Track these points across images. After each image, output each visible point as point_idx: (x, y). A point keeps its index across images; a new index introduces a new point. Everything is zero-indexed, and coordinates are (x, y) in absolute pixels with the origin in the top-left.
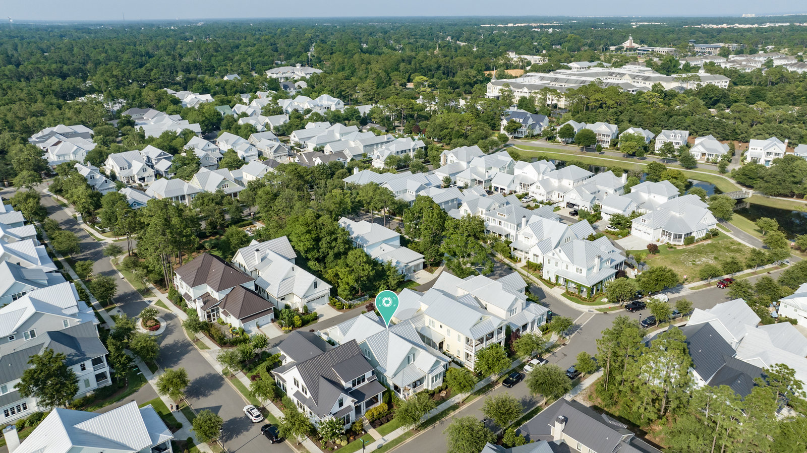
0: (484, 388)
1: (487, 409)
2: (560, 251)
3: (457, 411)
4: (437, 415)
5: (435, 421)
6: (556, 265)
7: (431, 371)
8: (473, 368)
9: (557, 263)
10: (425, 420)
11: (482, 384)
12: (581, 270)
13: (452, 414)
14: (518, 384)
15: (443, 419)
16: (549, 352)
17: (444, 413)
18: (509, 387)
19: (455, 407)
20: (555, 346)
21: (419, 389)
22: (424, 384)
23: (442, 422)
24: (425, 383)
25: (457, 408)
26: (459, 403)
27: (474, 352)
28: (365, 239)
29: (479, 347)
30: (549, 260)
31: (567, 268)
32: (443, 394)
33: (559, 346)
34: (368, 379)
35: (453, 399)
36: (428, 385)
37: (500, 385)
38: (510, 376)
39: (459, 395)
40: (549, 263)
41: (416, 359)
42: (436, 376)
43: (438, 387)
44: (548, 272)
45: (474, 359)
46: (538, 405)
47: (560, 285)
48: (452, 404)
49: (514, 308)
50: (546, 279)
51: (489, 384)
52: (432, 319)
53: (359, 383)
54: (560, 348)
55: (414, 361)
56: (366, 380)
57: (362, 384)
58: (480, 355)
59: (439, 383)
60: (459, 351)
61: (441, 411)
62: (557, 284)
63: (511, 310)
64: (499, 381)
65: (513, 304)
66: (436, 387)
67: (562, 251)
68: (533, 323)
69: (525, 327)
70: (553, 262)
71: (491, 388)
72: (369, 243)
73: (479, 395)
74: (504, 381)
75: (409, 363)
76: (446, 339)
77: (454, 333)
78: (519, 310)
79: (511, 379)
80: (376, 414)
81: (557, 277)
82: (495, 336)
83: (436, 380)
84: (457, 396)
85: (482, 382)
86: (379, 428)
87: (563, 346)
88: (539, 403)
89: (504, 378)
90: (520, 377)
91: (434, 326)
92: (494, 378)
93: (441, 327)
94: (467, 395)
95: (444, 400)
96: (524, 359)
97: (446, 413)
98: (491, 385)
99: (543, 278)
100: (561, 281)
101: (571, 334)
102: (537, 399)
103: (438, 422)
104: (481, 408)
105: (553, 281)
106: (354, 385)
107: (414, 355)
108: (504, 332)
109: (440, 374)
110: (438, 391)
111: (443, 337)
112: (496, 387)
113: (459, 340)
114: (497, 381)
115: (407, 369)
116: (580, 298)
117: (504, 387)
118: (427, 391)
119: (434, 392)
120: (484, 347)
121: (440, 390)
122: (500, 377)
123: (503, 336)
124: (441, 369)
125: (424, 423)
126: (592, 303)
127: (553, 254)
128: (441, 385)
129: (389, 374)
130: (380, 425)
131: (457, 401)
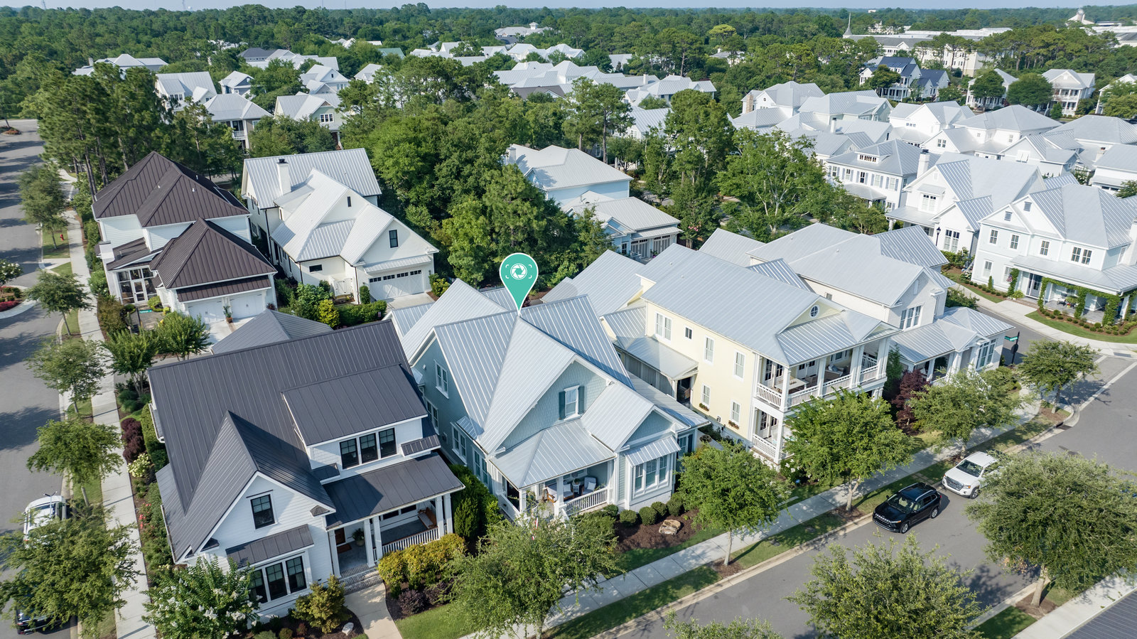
0: (810, 523)
1: (821, 597)
2: (1028, 207)
3: (708, 592)
4: (633, 598)
5: (623, 620)
6: (1014, 245)
7: (631, 446)
8: (777, 460)
9: (1015, 239)
10: (587, 610)
11: (805, 510)
12: (1087, 253)
13: (689, 598)
14: (929, 522)
15: (652, 615)
16: (1019, 441)
17: (661, 593)
18: (898, 529)
19: (702, 577)
20: (1033, 427)
21: (588, 506)
22: (608, 487)
23: (647, 627)
24: (611, 486)
25: (710, 582)
26: (719, 564)
27: (783, 407)
28: (547, 177)
29: (801, 398)
30: (994, 234)
31: (1044, 251)
32: (669, 528)
33: (1047, 428)
34: (408, 448)
35: (699, 548)
36: (621, 495)
37: (866, 520)
38: (899, 495)
39: (723, 539)
40: (993, 240)
41: (591, 408)
42: (651, 465)
43: (655, 506)
44: (988, 265)
45: (783, 433)
46: (1010, 601)
47: (1020, 295)
48: (693, 564)
49: (914, 305)
50: (979, 283)
51: (828, 515)
52: (665, 314)
53: (369, 454)
54: (1049, 435)
55: (582, 411)
56: (400, 451)
57: (381, 463)
58: (804, 420)
59: (660, 491)
60: (735, 407)
61: (652, 583)
62: (1011, 292)
63: (904, 310)
64: (861, 508)
65: (910, 293)
66: (649, 504)
67: (1034, 207)
68: (967, 354)
69: (942, 362)
70: (1005, 238)
71: (835, 525)
72: (556, 186)
73: (792, 545)
74: (880, 510)
75: (562, 416)
76: (700, 372)
77: (726, 349)
78: (925, 317)
79: (903, 503)
80: (413, 569)
81: (1014, 275)
82: (855, 371)
83: (650, 480)
84: (714, 541)
85: (803, 506)
86: (412, 620)
87: (1057, 431)
88: (1010, 594)
89: (880, 500)
90: (934, 503)
91: (668, 336)
92: (843, 496)
93: (689, 334)
94: (751, 540)
95: (667, 547)
96: (938, 451)
97: (666, 592)
98: (834, 518)
99: (973, 280)
100: (1024, 285)
101: (1078, 402)
102: (1002, 581)
103: (631, 622)
104: (796, 593)
105: (1002, 285)
106: (349, 460)
107: (582, 390)
108: (882, 363)
109: (663, 459)
110: (652, 515)
111: (691, 365)
112: (851, 527)
113: (739, 371)
114: (853, 508)
115: (556, 433)
116: (1083, 324)
117: (878, 528)
118: (613, 512)
119: (639, 520)
120: (818, 395)
121: (661, 515)
122: (866, 498)
123: (879, 374)
124: (666, 445)
125: (579, 620)
126: (1119, 337)
127: (1008, 216)
128: (665, 498)
129: (488, 441)
130: (418, 610)
131: (713, 556)
